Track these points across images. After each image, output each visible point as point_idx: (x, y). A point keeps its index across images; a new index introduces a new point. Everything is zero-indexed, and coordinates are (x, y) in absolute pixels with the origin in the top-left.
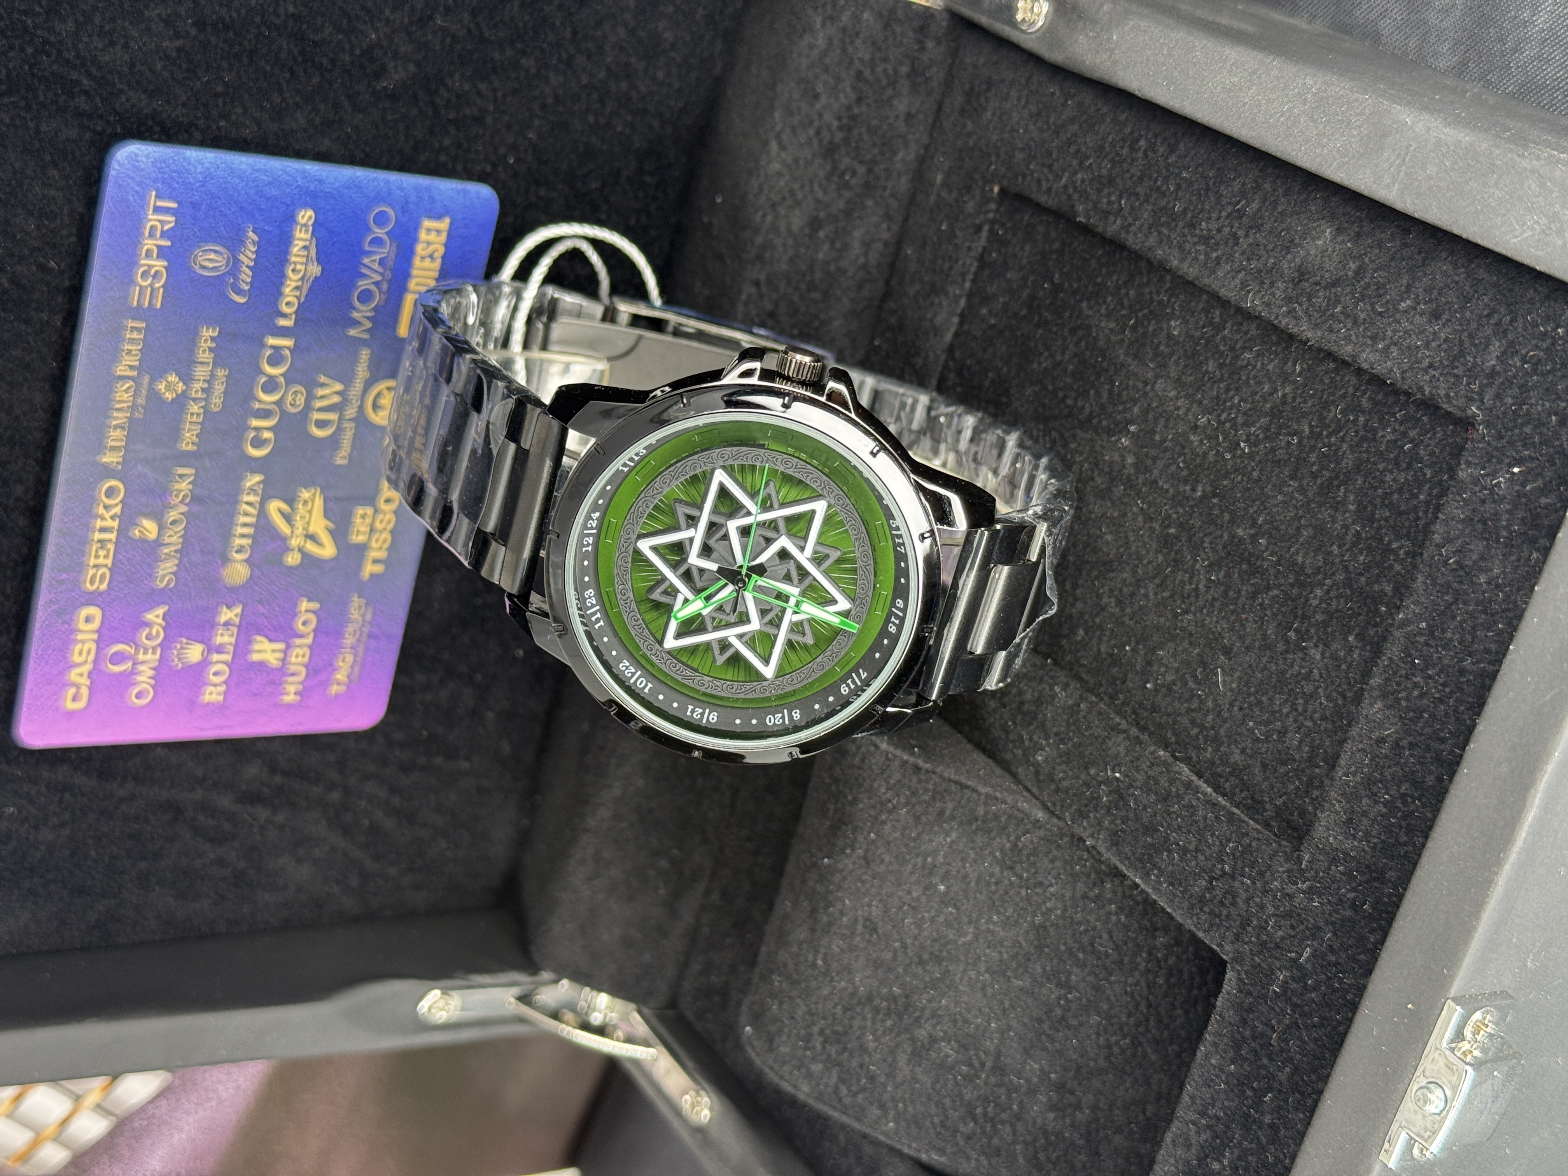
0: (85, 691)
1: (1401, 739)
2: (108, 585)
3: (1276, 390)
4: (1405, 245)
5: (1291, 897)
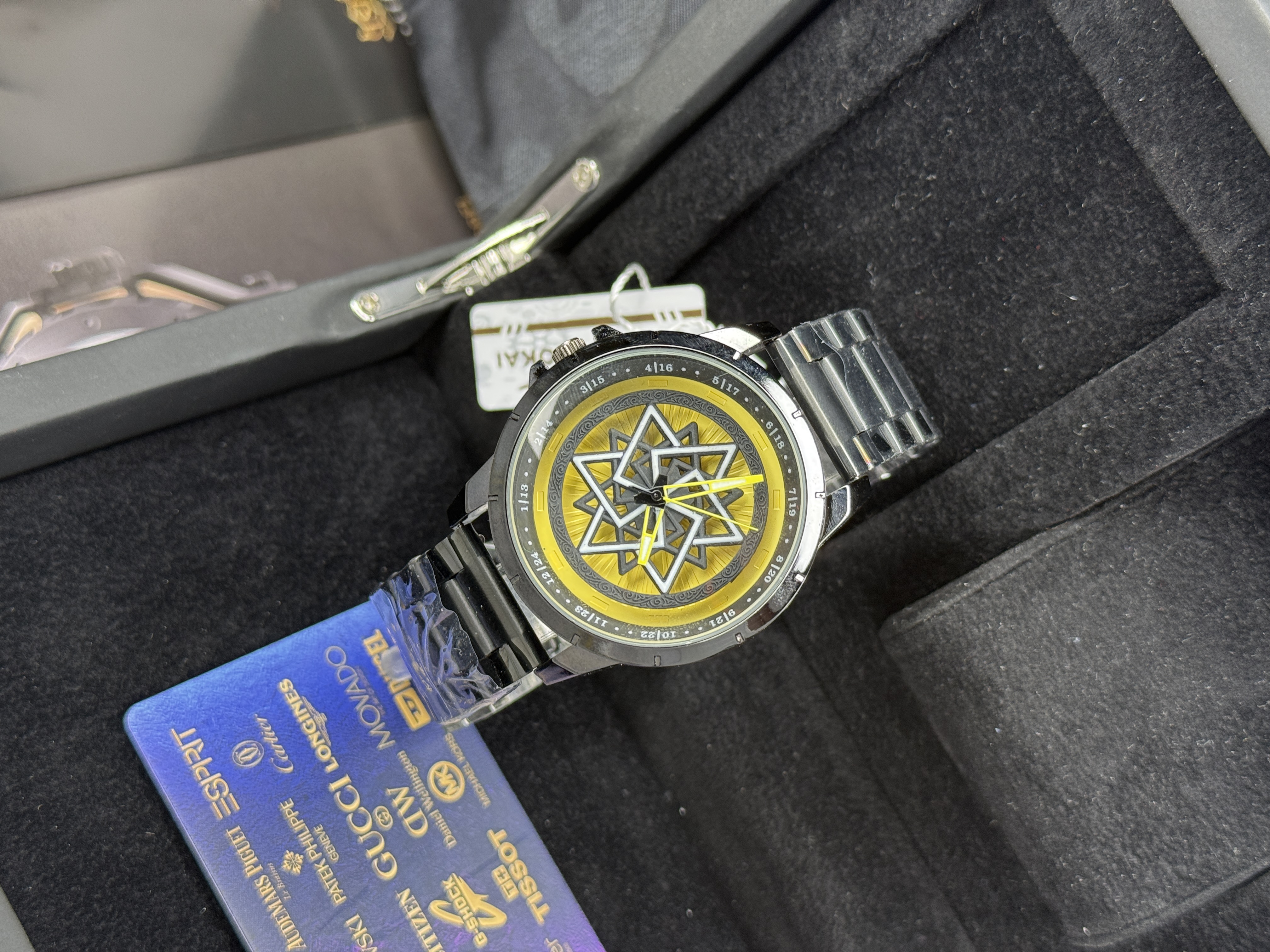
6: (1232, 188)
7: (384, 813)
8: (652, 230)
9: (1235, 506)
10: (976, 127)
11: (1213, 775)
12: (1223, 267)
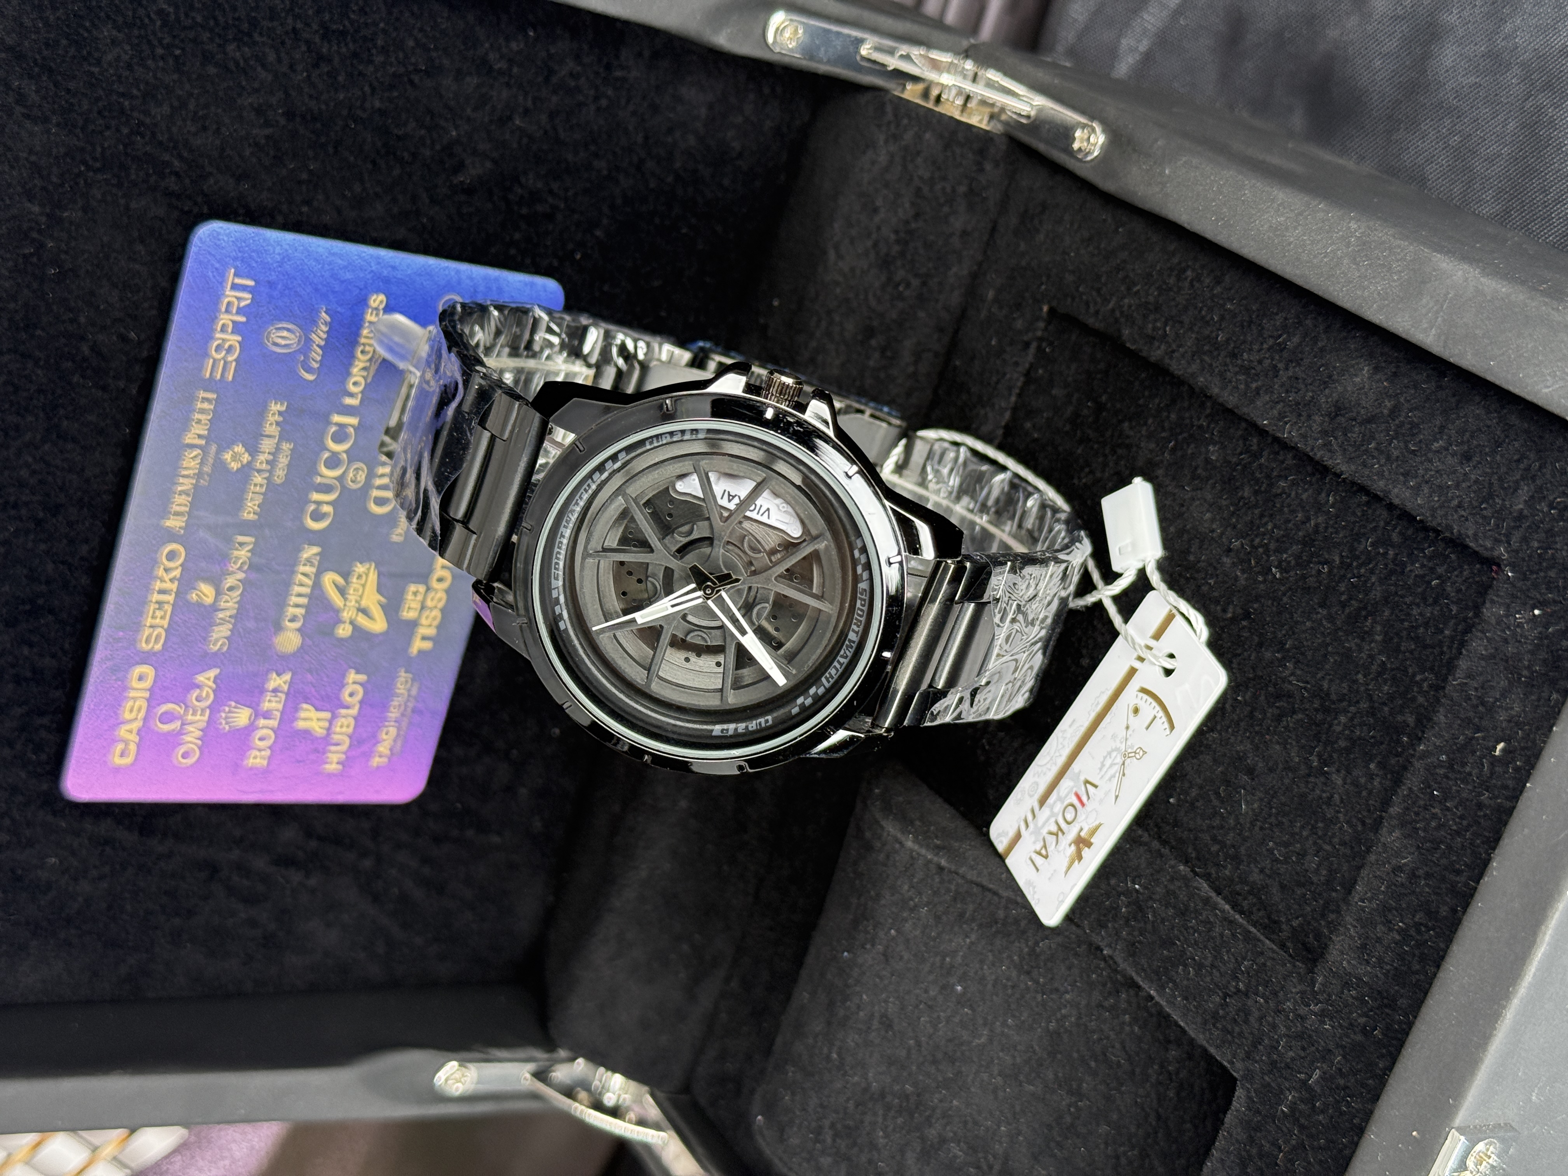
0: (133, 748)
1: (1418, 868)
2: (163, 645)
3: (1308, 519)
4: (1440, 387)
5: (1303, 1018)
6: (1405, 940)
7: (360, 472)
8: (1085, 256)
10: (1343, 597)
12: (1330, 969)
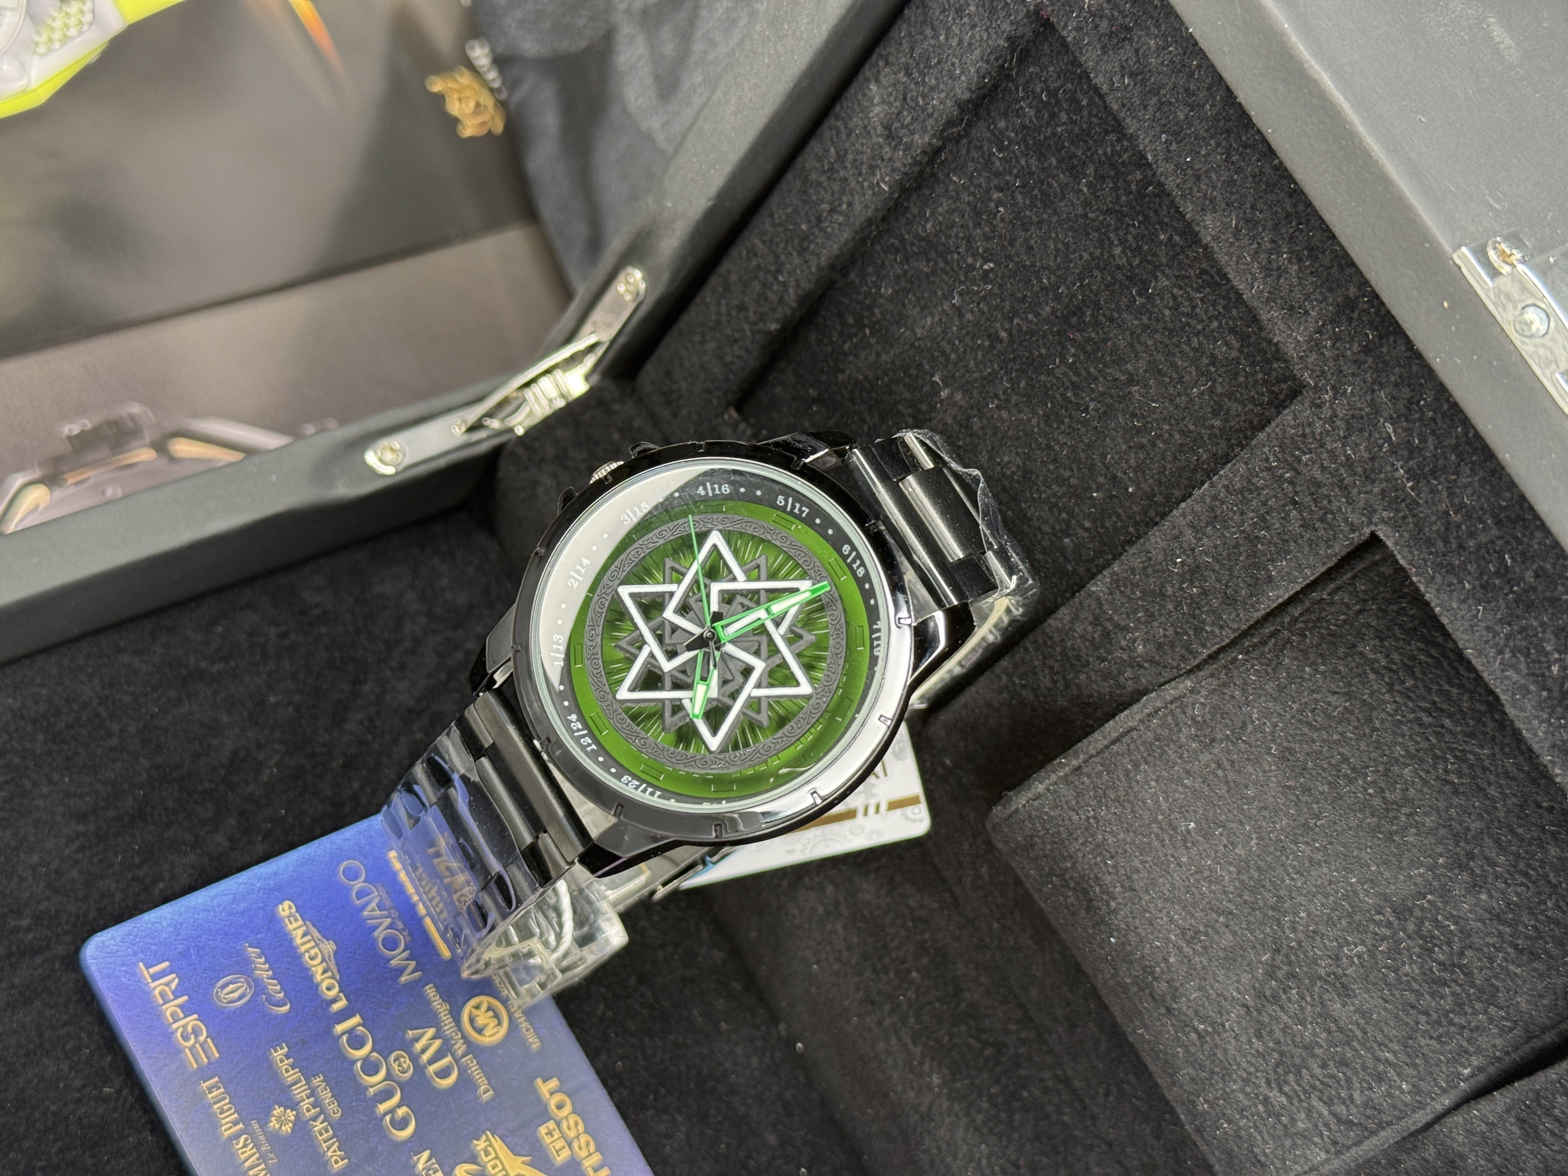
1: (1244, 214)
3: (962, 211)
5: (1334, 415)
6: (1300, 260)
7: (402, 1060)
8: (712, 345)
9: (1374, 650)
10: (1027, 202)
11: (1368, 991)
12: (1301, 358)
